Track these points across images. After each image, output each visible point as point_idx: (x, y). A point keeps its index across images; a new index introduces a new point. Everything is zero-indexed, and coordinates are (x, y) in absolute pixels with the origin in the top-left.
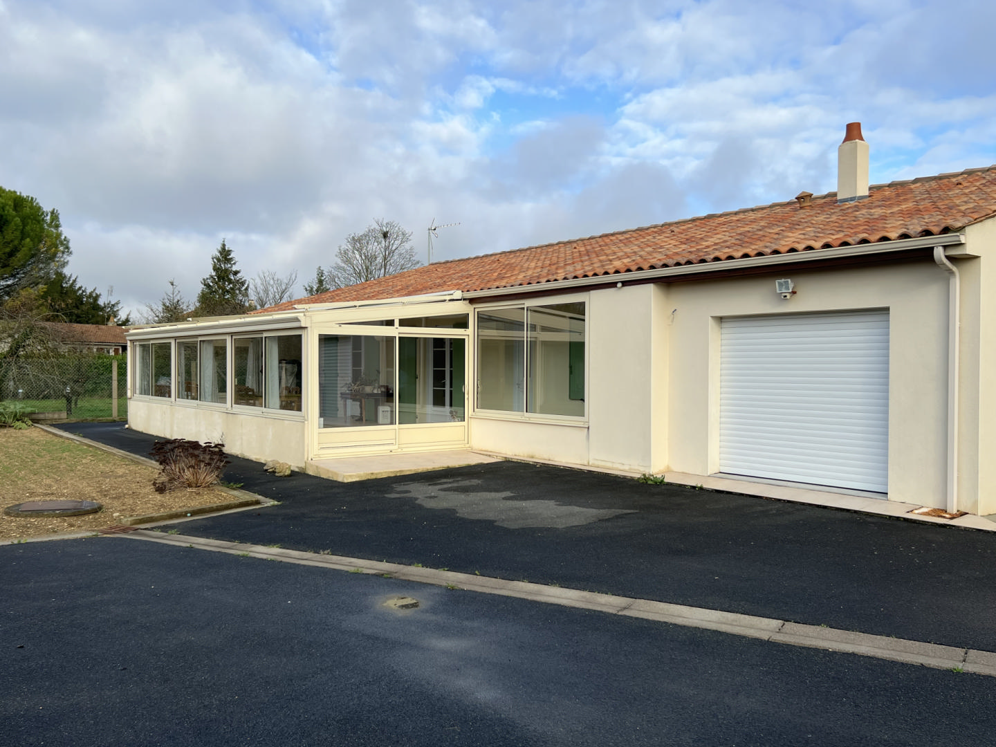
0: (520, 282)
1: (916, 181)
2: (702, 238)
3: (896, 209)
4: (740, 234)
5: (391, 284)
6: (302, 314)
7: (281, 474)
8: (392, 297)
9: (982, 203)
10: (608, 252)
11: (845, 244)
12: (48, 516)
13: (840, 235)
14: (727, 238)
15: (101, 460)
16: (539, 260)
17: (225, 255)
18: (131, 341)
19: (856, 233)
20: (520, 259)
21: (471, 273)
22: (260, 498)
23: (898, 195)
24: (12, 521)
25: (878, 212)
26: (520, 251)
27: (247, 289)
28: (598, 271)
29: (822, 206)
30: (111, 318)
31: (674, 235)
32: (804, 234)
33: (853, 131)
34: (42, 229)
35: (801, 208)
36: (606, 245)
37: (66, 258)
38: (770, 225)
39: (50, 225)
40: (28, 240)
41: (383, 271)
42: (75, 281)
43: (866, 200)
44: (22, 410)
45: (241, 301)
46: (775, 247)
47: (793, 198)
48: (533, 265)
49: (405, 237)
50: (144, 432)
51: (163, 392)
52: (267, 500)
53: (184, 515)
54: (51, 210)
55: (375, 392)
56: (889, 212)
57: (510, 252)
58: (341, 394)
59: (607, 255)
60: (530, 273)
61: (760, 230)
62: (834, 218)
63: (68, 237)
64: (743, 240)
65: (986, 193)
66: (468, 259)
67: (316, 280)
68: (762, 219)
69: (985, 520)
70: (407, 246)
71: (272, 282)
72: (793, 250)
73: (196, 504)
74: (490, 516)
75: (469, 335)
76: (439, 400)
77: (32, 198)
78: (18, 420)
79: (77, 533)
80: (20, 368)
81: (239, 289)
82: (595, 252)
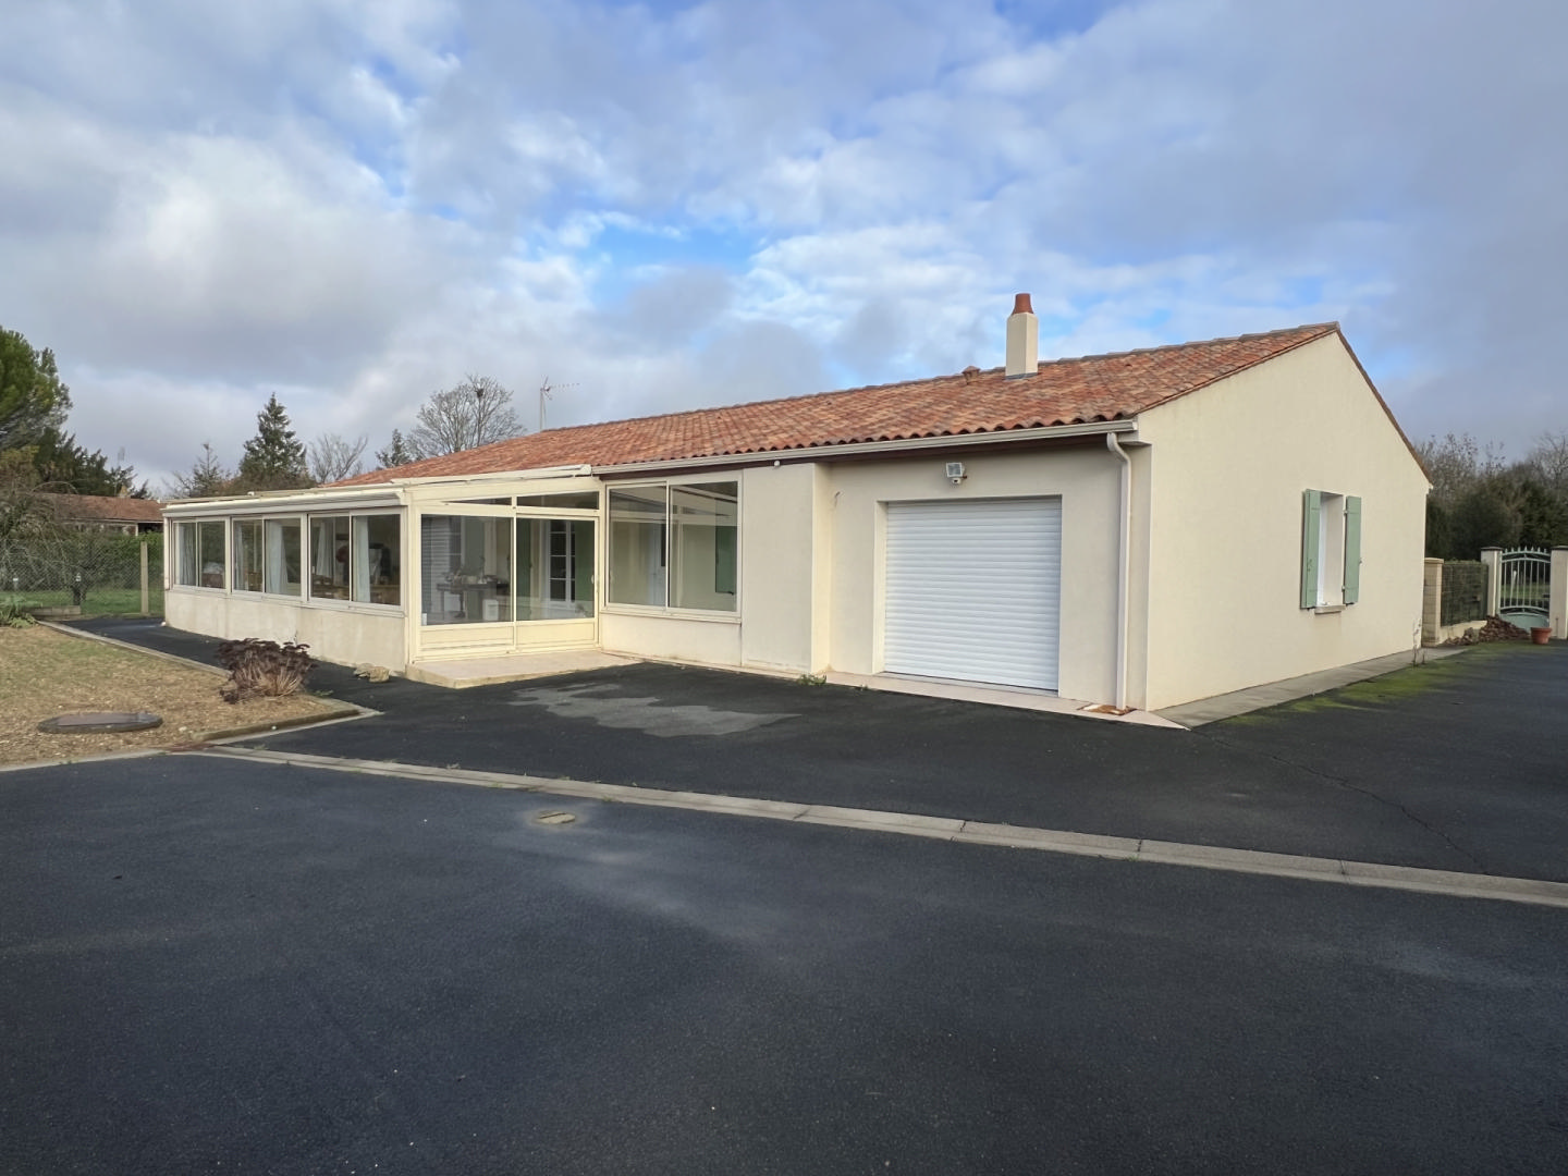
0: (660, 457)
1: (1085, 359)
2: (864, 414)
3: (1067, 390)
4: (906, 411)
5: (497, 454)
6: (401, 490)
7: (377, 680)
8: (504, 471)
9: (1152, 388)
10: (760, 424)
11: (1019, 427)
12: (97, 732)
13: (1013, 417)
14: (894, 415)
15: (141, 665)
16: (677, 431)
17: (275, 412)
18: (168, 518)
19: (1029, 416)
20: (653, 429)
21: (598, 443)
22: (357, 707)
23: (1068, 374)
24: (51, 739)
25: (1049, 392)
26: (654, 418)
27: (302, 456)
28: (753, 447)
29: (990, 383)
30: (123, 488)
31: (832, 408)
32: (975, 414)
33: (1022, 303)
34: (31, 373)
35: (968, 384)
36: (755, 416)
37: (64, 411)
38: (937, 402)
39: (42, 369)
40: (13, 387)
41: (476, 437)
42: (71, 440)
43: (1035, 378)
44: (21, 604)
45: (296, 470)
46: (946, 428)
47: (960, 372)
48: (672, 436)
49: (504, 396)
50: (189, 630)
51: (215, 582)
52: (366, 709)
53: (268, 728)
54: (43, 349)
55: (480, 582)
56: (1060, 393)
57: (641, 420)
58: (438, 585)
59: (760, 429)
60: (670, 446)
61: (927, 407)
62: (1004, 397)
63: (67, 385)
64: (910, 417)
65: (1155, 377)
66: (590, 426)
67: (392, 447)
68: (927, 394)
69: (1154, 716)
70: (506, 407)
71: (335, 447)
72: (965, 432)
73: (279, 715)
74: (637, 724)
75: (600, 517)
76: (557, 592)
77: (17, 335)
78: (17, 616)
79: (136, 751)
80: (14, 551)
81: (293, 455)
82: (745, 424)
